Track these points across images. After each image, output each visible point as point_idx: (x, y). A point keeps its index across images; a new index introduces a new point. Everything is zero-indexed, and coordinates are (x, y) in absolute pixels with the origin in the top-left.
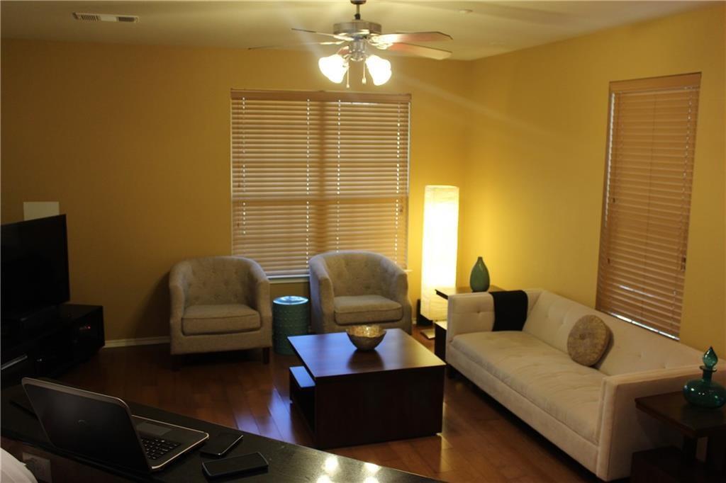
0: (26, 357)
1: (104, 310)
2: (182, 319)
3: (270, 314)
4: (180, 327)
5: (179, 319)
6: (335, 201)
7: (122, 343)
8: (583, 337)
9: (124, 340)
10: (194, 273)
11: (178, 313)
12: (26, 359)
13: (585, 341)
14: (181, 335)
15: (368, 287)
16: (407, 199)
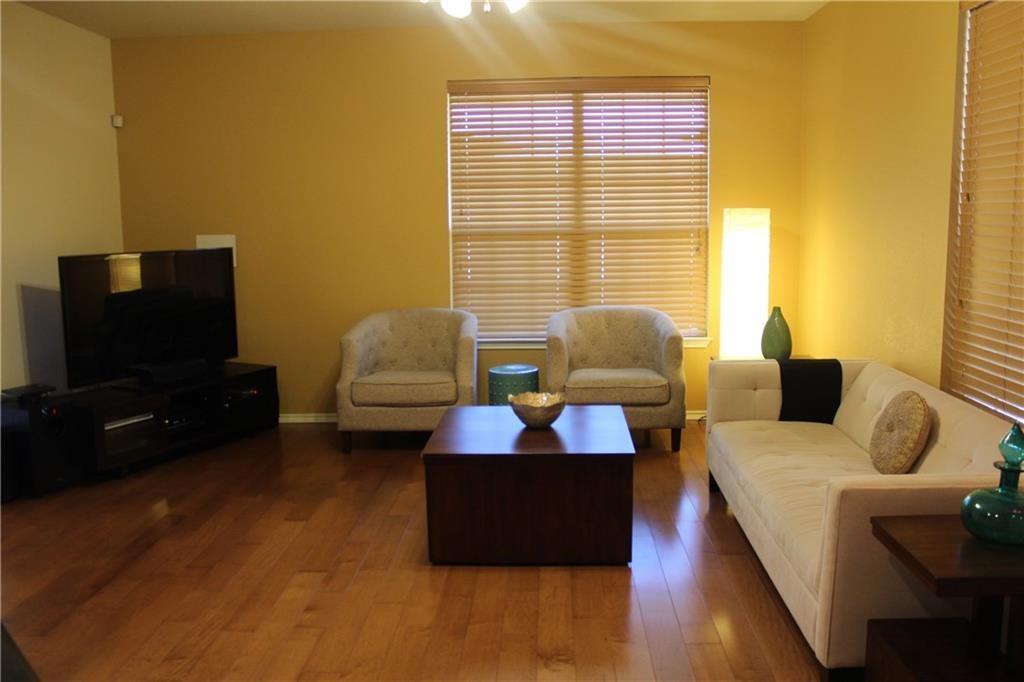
0: (152, 416)
1: (278, 370)
2: (352, 383)
3: (473, 383)
4: (348, 392)
5: (349, 383)
6: (598, 235)
7: (310, 418)
8: (890, 429)
9: (313, 415)
10: (392, 328)
11: (349, 376)
12: (151, 419)
13: (893, 433)
14: (351, 405)
15: (636, 358)
16: (707, 232)
